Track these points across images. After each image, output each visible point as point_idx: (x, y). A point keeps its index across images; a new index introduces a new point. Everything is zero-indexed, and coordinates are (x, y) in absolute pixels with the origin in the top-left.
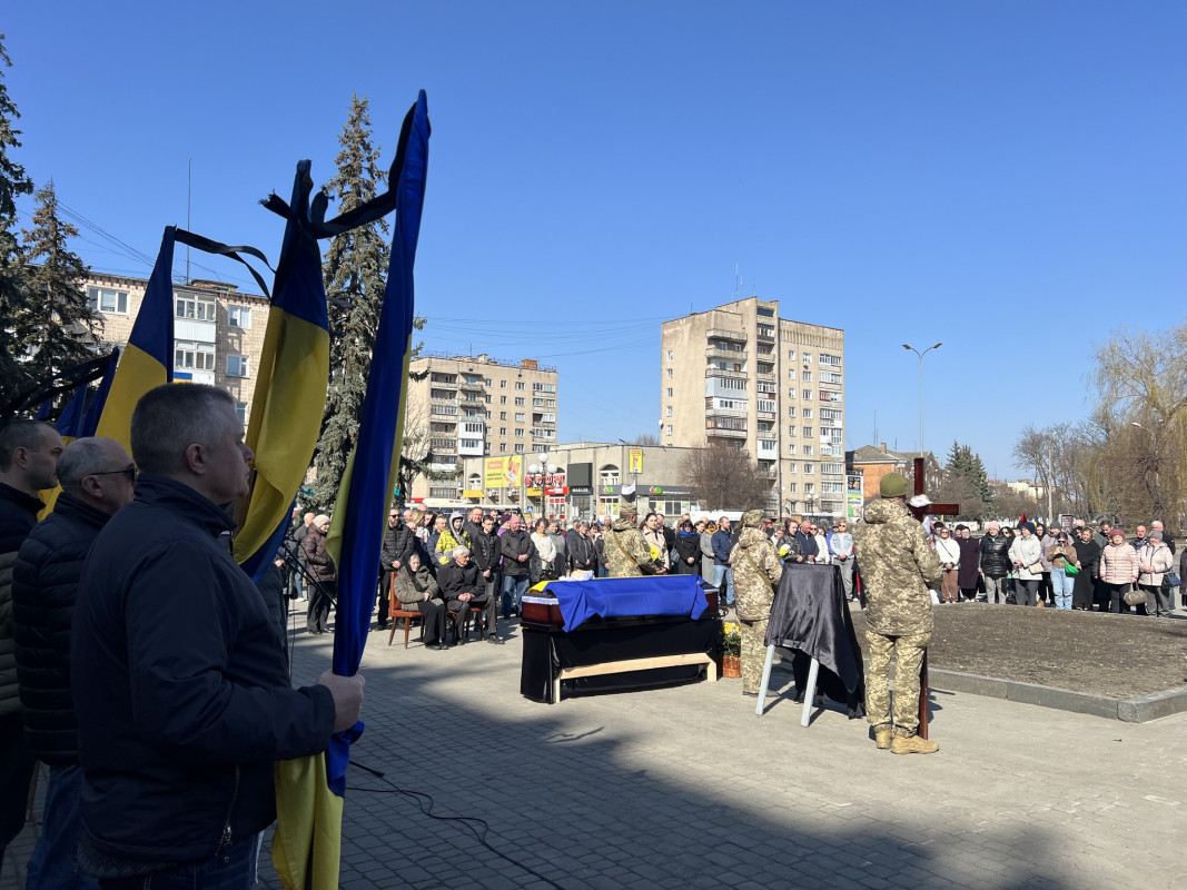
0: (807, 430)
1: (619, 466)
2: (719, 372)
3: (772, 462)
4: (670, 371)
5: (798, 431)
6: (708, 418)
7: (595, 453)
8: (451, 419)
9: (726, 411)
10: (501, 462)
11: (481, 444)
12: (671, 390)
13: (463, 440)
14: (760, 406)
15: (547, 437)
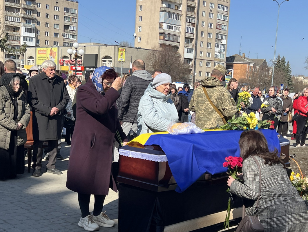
0: (209, 44)
1: (112, 56)
2: (167, 9)
3: (191, 60)
4: (141, 6)
5: (205, 45)
6: (160, 34)
7: (99, 49)
8: (17, 25)
9: (170, 31)
10: (46, 51)
11: (34, 40)
12: (141, 17)
13: (24, 37)
14: (187, 30)
15: (71, 39)
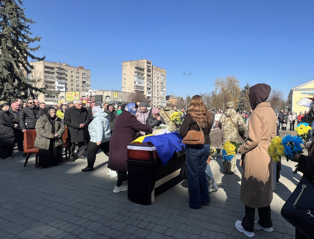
0: (158, 90)
1: (111, 96)
2: (138, 76)
3: (150, 97)
4: (125, 74)
5: (156, 91)
6: (135, 86)
7: (103, 93)
8: (53, 80)
9: (139, 85)
10: (72, 94)
11: (64, 88)
12: (125, 79)
13: (58, 87)
14: (148, 84)
15: (87, 88)
